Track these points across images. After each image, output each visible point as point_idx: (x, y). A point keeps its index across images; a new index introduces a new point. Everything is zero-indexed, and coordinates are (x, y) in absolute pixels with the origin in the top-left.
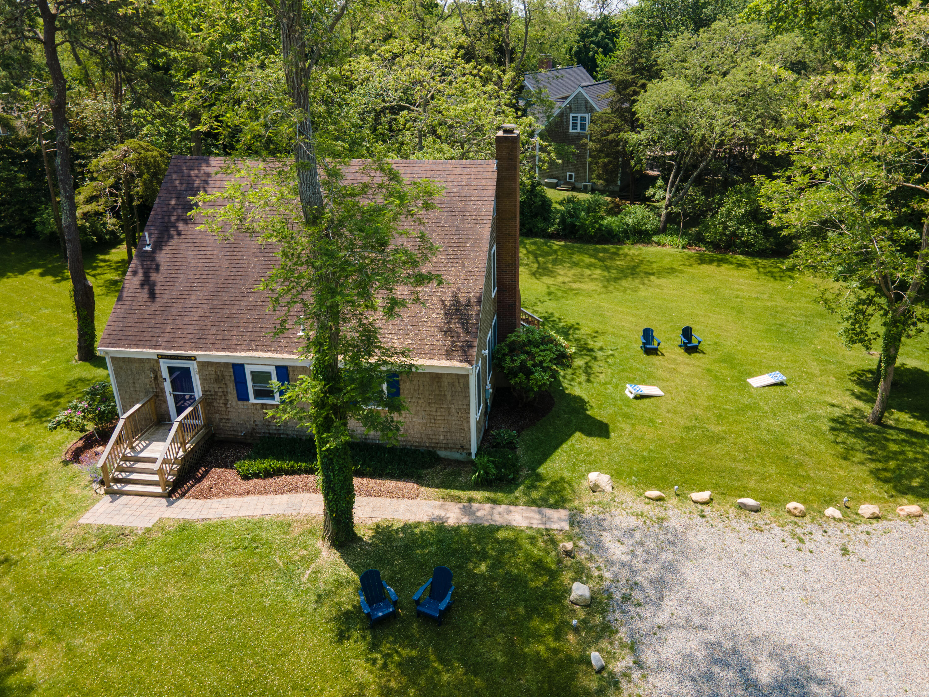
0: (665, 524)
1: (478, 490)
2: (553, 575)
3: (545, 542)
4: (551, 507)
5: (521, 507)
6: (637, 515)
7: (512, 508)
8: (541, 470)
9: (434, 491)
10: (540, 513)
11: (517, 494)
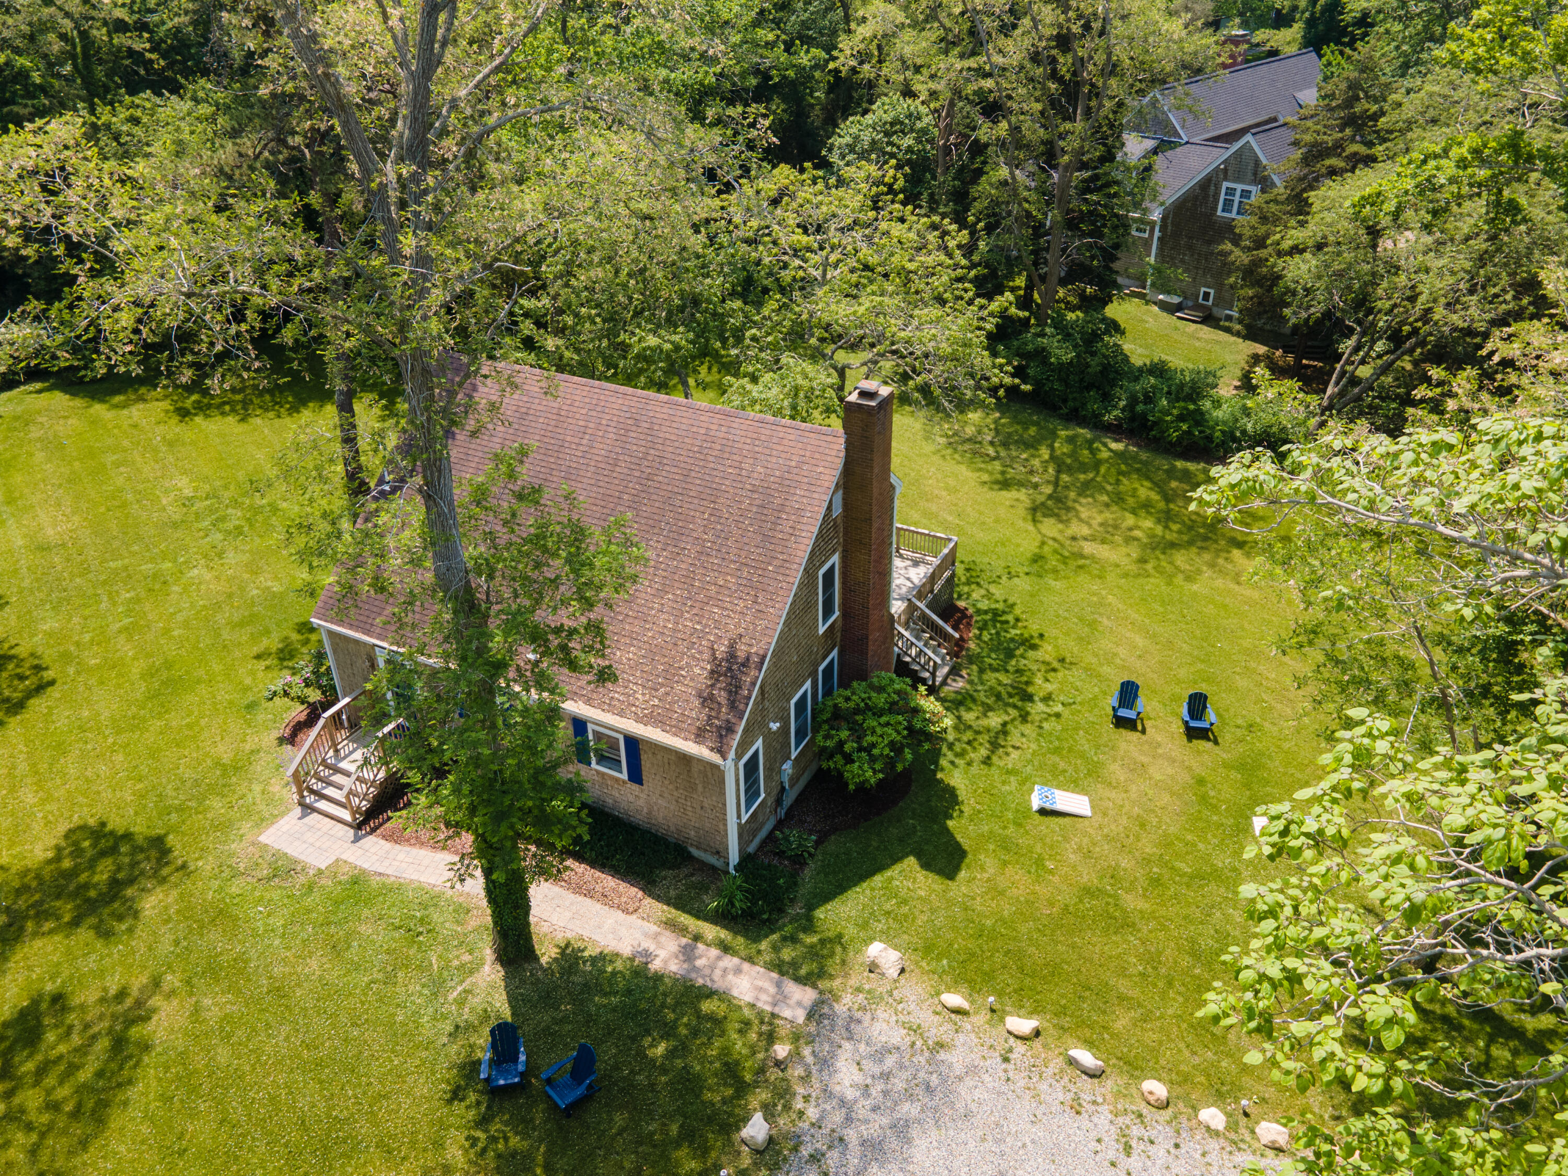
0: (942, 1056)
1: (716, 924)
2: (742, 1089)
3: (760, 1034)
4: (798, 980)
5: (758, 968)
6: (910, 1029)
7: (746, 966)
8: (820, 913)
9: (659, 909)
10: (778, 985)
11: (764, 945)
